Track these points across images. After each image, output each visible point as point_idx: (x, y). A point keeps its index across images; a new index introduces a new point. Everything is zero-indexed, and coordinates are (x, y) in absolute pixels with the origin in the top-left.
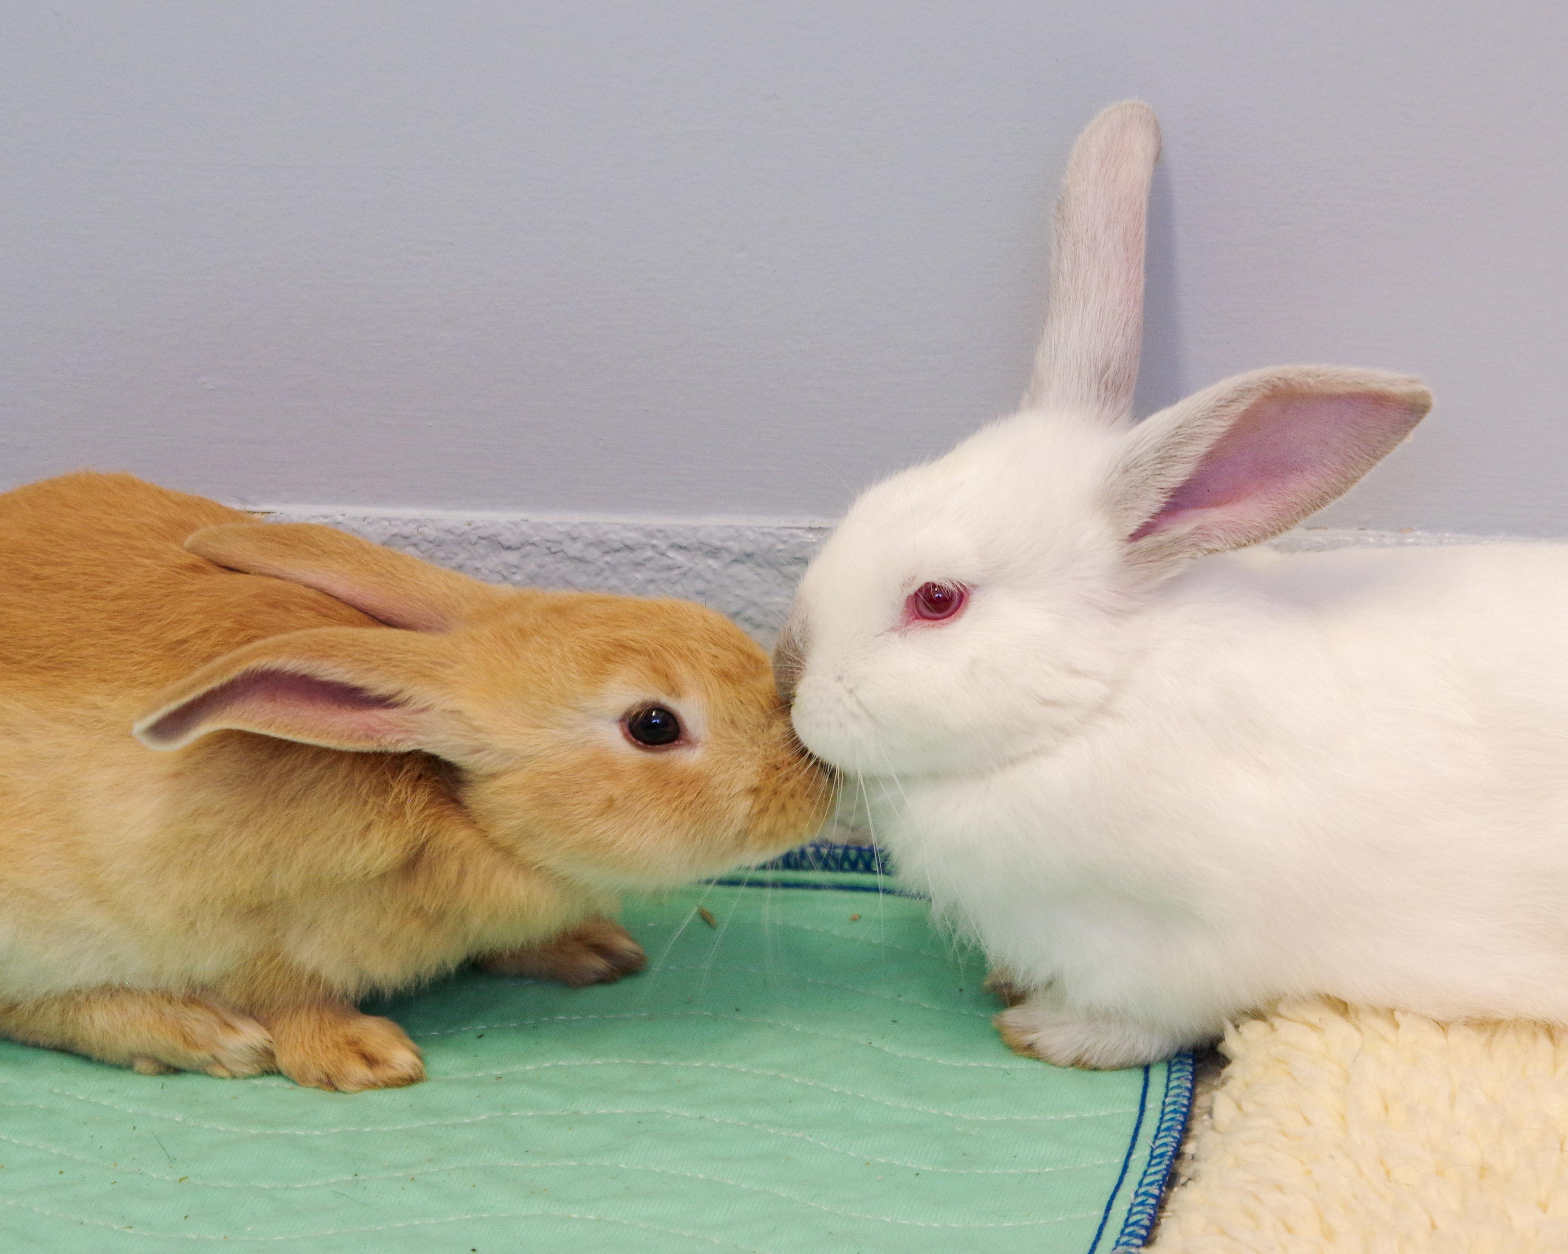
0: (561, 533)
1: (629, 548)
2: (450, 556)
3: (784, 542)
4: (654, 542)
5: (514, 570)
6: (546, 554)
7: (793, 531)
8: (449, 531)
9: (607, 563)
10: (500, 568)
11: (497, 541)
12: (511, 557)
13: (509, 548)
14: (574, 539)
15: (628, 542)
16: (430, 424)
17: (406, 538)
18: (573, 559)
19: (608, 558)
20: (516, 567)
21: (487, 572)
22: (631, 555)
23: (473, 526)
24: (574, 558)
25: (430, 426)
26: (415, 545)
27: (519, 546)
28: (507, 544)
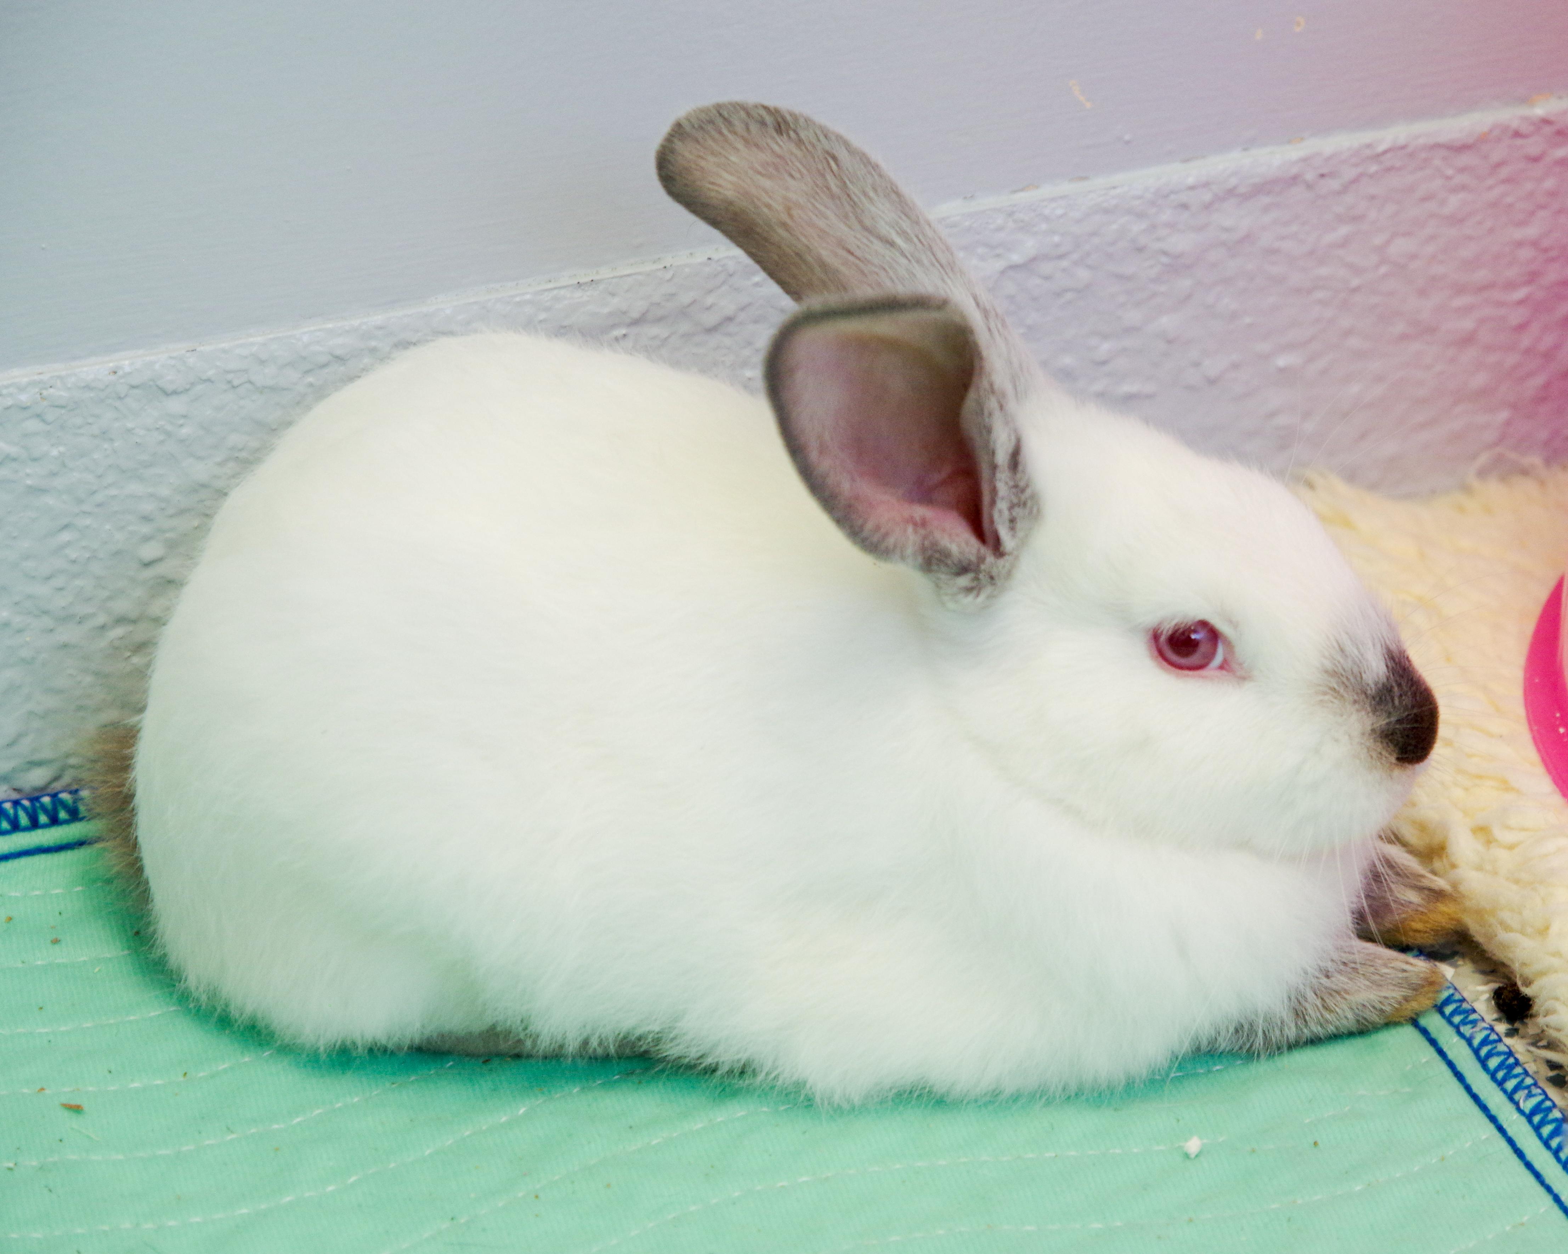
0: (246, 357)
1: (340, 359)
2: (90, 420)
3: (548, 309)
4: (373, 343)
5: (181, 421)
6: (225, 391)
7: (555, 292)
8: (88, 387)
9: (311, 385)
10: (162, 423)
11: (157, 386)
12: (175, 405)
13: (175, 393)
14: (262, 362)
15: (338, 352)
16: (44, 246)
17: (25, 408)
18: (261, 390)
19: (310, 379)
20: (185, 417)
21: (142, 432)
22: (342, 368)
23: (120, 373)
24: (264, 387)
25: (43, 249)
26: (38, 416)
27: (188, 387)
28: (170, 388)
